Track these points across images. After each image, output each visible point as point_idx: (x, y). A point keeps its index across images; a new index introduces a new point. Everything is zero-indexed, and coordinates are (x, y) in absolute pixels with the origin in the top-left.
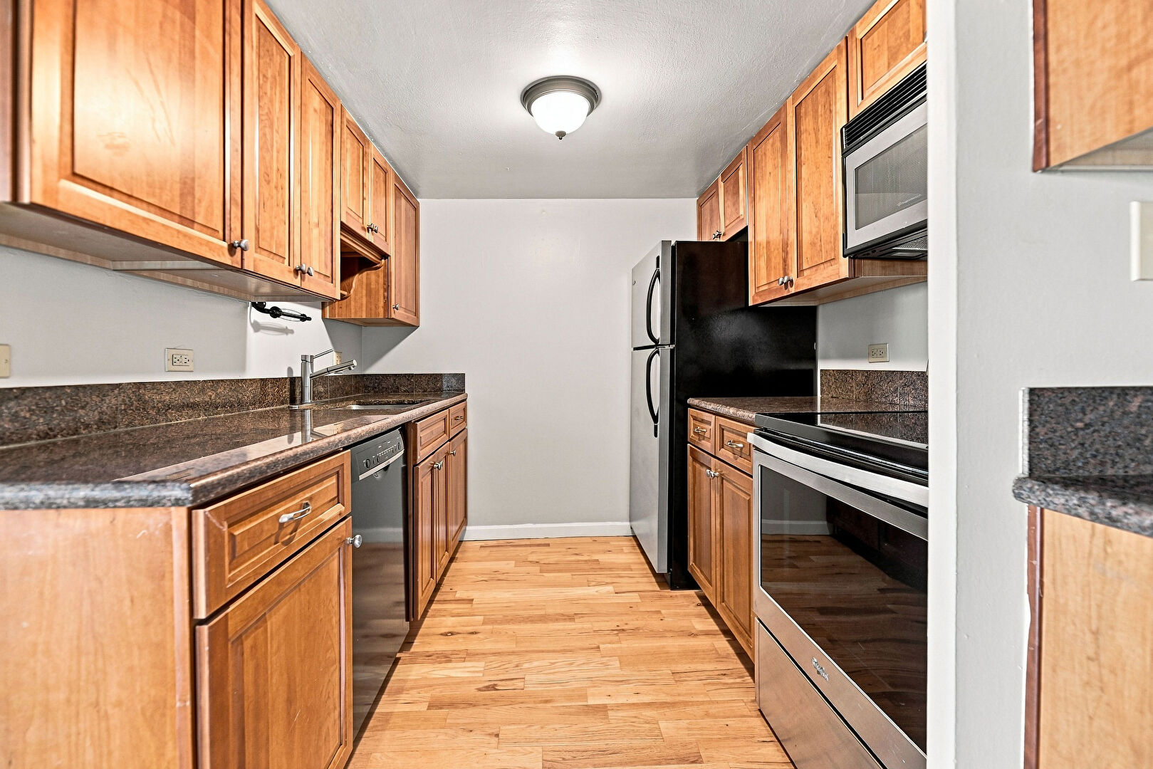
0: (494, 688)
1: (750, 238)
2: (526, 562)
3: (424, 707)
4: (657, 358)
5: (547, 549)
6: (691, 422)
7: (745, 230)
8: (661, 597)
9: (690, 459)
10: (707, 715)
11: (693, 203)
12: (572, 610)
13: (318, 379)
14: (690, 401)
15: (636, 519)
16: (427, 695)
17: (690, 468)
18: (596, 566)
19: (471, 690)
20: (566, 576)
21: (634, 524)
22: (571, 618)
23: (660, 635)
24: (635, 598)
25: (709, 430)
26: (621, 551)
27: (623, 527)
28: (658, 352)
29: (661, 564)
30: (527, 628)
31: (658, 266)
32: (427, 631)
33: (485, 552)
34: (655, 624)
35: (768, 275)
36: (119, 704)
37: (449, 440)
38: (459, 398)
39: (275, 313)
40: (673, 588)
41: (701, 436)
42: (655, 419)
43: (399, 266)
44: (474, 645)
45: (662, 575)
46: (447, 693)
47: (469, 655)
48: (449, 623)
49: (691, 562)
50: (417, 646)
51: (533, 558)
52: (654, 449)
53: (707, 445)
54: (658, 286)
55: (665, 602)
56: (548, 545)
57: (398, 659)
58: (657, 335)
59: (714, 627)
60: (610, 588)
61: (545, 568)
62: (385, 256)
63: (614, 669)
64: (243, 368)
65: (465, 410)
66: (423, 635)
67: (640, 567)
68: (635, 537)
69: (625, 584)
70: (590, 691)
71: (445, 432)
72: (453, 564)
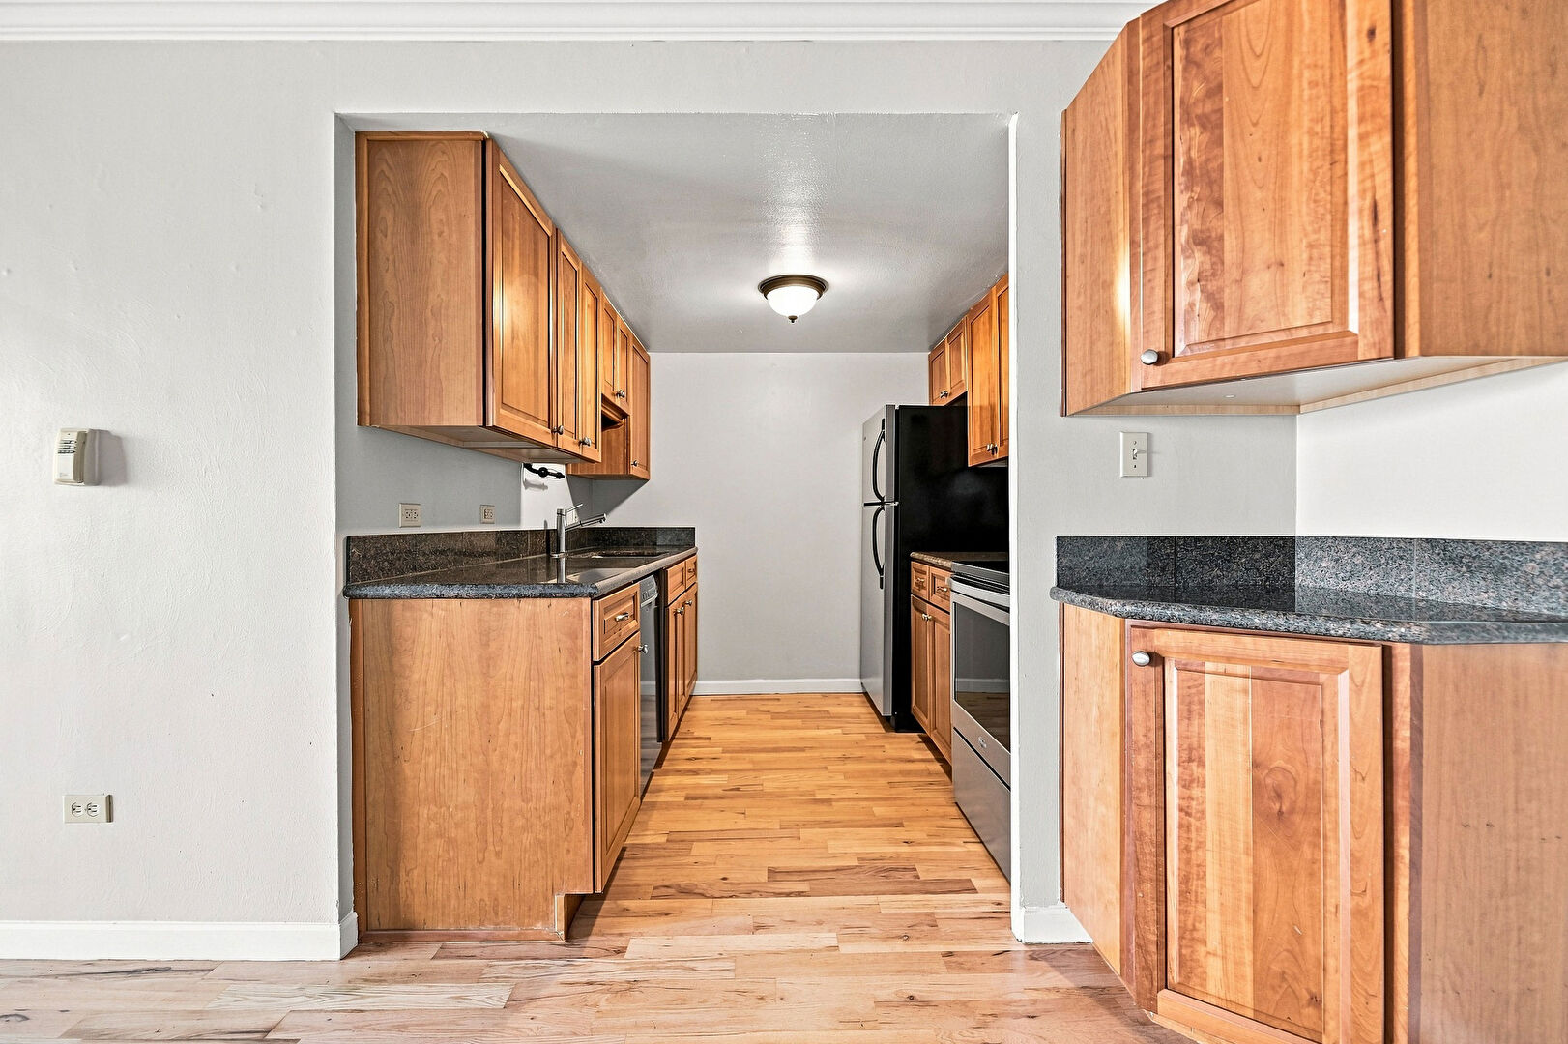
0: (738, 789)
1: (969, 404)
2: (758, 711)
3: (683, 799)
4: (882, 513)
5: (776, 702)
6: (913, 573)
7: (964, 396)
8: (886, 737)
9: (912, 607)
10: (913, 805)
11: (925, 356)
12: (802, 745)
13: (570, 532)
14: (913, 554)
15: (865, 677)
16: (684, 793)
17: (912, 617)
18: (828, 716)
19: (719, 791)
20: (799, 722)
21: (865, 681)
22: (802, 750)
23: (882, 761)
24: (863, 737)
25: (926, 579)
26: (851, 705)
27: (853, 684)
28: (883, 509)
29: (885, 707)
30: (763, 756)
31: (883, 428)
32: (671, 757)
33: (715, 705)
34: (878, 754)
35: (981, 442)
36: (551, 708)
37: (686, 591)
38: (690, 551)
39: (543, 473)
40: (897, 730)
41: (921, 586)
42: (881, 571)
43: (635, 424)
44: (715, 766)
45: (888, 719)
46: (698, 792)
47: (712, 772)
48: (692, 752)
49: (913, 704)
50: (666, 766)
51: (765, 708)
52: (880, 600)
53: (924, 593)
54: (883, 444)
55: (891, 741)
56: (779, 699)
57: (653, 773)
58: (882, 493)
59: (930, 755)
60: (839, 731)
61: (776, 716)
62: (624, 415)
63: (840, 780)
64: (518, 521)
65: (695, 563)
66: (669, 760)
67: (869, 716)
68: (866, 694)
69: (853, 727)
70: (817, 791)
71: (682, 583)
72: (687, 713)
